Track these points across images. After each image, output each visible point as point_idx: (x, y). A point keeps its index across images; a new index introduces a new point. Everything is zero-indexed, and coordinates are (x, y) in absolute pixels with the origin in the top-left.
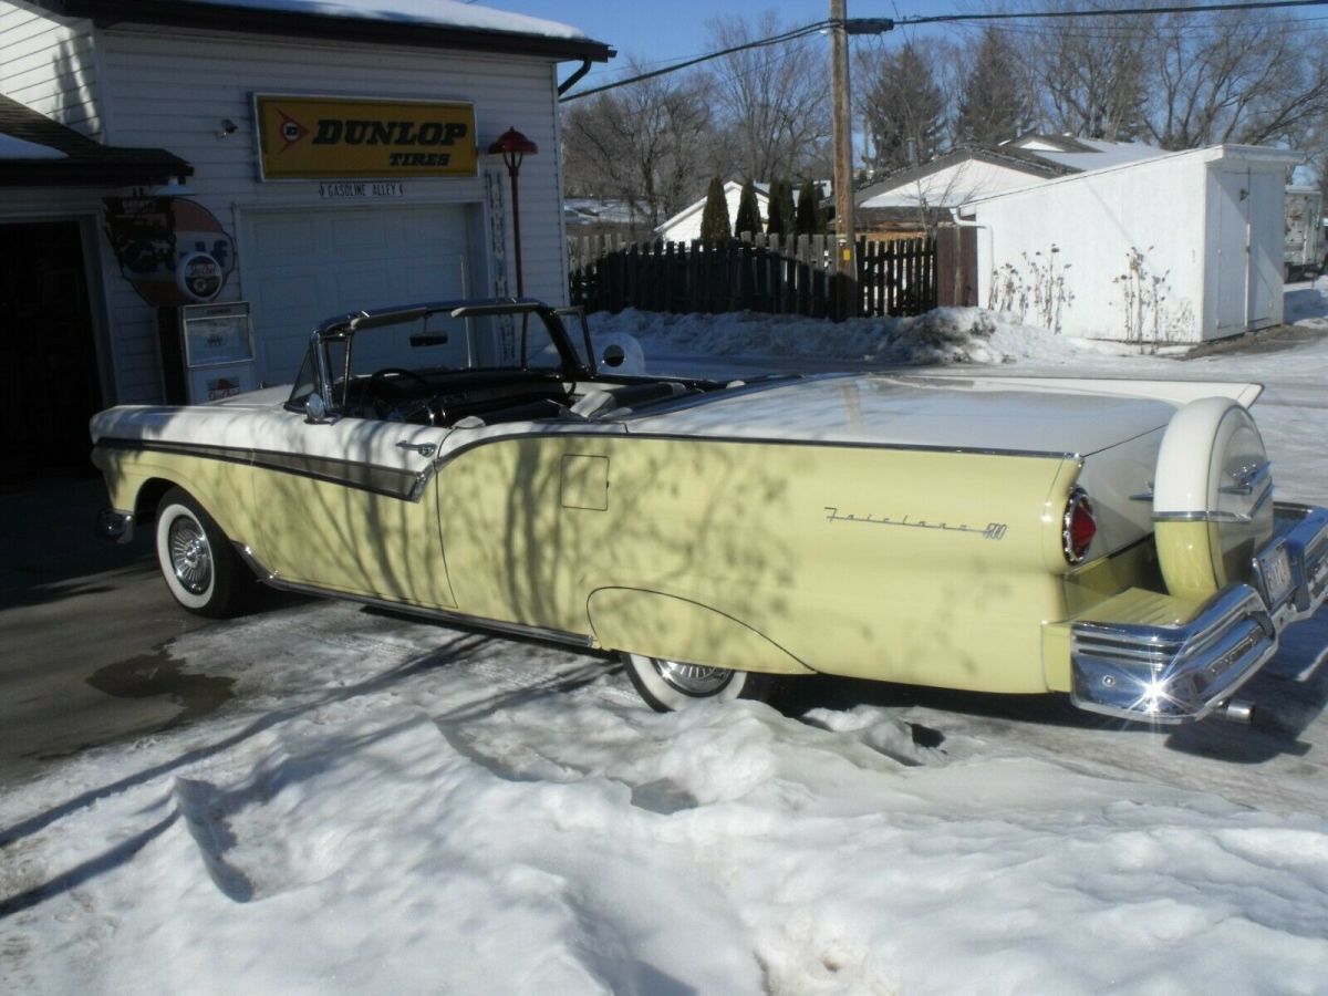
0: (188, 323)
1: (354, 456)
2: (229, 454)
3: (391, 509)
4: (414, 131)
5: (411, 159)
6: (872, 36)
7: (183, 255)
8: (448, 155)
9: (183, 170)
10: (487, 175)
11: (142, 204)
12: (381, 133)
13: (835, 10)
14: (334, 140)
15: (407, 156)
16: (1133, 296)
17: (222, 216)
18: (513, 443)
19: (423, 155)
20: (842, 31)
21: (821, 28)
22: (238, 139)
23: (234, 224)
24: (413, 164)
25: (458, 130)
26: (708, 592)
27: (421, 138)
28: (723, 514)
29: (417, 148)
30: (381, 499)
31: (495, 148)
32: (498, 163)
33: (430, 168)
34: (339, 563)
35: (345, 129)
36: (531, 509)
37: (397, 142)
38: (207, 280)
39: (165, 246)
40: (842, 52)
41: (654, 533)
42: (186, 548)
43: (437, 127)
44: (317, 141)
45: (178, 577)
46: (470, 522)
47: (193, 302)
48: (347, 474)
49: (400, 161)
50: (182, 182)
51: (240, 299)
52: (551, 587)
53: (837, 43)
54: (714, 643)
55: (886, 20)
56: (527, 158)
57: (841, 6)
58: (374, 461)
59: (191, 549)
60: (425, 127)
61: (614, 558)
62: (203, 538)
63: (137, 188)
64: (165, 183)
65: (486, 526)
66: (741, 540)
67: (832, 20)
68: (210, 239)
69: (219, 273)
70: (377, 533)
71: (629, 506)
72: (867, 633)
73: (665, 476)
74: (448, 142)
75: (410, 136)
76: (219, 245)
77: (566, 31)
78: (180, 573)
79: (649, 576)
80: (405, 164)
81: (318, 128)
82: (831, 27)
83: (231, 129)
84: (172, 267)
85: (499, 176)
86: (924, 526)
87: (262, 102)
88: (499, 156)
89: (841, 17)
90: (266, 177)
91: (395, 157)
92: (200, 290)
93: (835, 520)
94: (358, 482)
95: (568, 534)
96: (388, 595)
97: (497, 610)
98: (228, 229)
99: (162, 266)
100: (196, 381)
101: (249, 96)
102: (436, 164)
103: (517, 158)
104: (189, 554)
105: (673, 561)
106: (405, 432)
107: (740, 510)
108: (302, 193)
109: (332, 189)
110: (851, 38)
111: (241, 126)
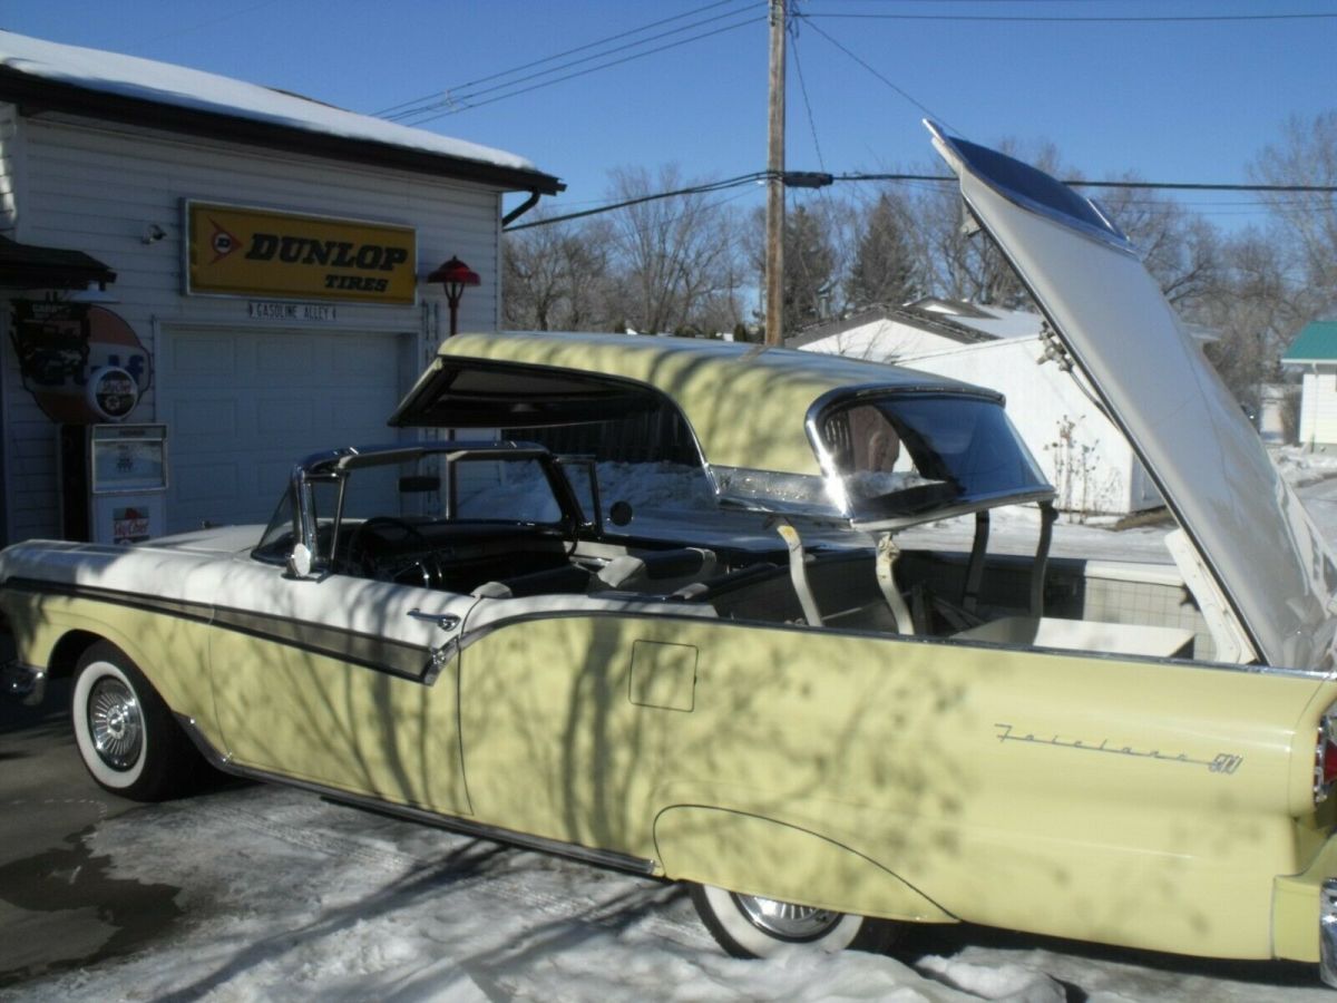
0: (97, 444)
1: (362, 624)
3: (407, 695)
4: (353, 253)
5: (347, 283)
6: (810, 190)
7: (95, 369)
8: (386, 281)
9: (104, 275)
10: (424, 304)
11: (54, 309)
12: (318, 252)
13: (773, 161)
14: (268, 256)
15: (344, 279)
16: (1062, 464)
17: (141, 330)
18: (585, 621)
19: (360, 279)
20: (780, 183)
21: (759, 179)
22: (165, 247)
23: (152, 339)
24: (350, 287)
25: (398, 255)
26: (844, 820)
27: (359, 261)
28: (875, 723)
29: (354, 271)
30: (395, 681)
31: (436, 277)
32: (438, 294)
33: (367, 293)
34: (328, 747)
35: (280, 246)
36: (604, 699)
37: (334, 263)
38: (121, 397)
39: (77, 357)
40: (779, 204)
41: (775, 740)
42: (110, 714)
43: (377, 250)
44: (249, 256)
45: (99, 752)
46: (517, 711)
47: (103, 420)
48: (349, 645)
49: (336, 283)
50: (102, 288)
51: (154, 420)
52: (622, 797)
53: (774, 194)
54: (849, 879)
55: (826, 175)
56: (469, 290)
57: (780, 158)
58: (388, 633)
59: (116, 716)
60: (364, 250)
61: (712, 767)
62: (133, 703)
63: (51, 291)
64: (84, 287)
65: (540, 718)
66: (899, 757)
67: (769, 172)
68: (126, 352)
69: (134, 391)
70: (387, 716)
71: (741, 704)
72: (1062, 877)
73: (796, 672)
74: (388, 267)
75: (348, 258)
76: (135, 360)
77: (515, 161)
78: (100, 745)
79: (768, 792)
80: (341, 286)
81: (252, 241)
82: (769, 178)
83: (159, 237)
84: (82, 382)
85: (436, 306)
87: (194, 209)
88: (439, 286)
89: (780, 169)
90: (192, 291)
91: (331, 279)
92: (113, 408)
93: (1006, 740)
94: (365, 658)
95: (652, 736)
96: (390, 791)
97: (545, 822)
98: (145, 343)
99: (70, 380)
101: (181, 202)
102: (373, 290)
103: (458, 289)
104: (114, 722)
105: (800, 776)
106: (431, 601)
107: (900, 720)
108: (230, 310)
109: (262, 309)
110: (788, 190)
111: (170, 233)
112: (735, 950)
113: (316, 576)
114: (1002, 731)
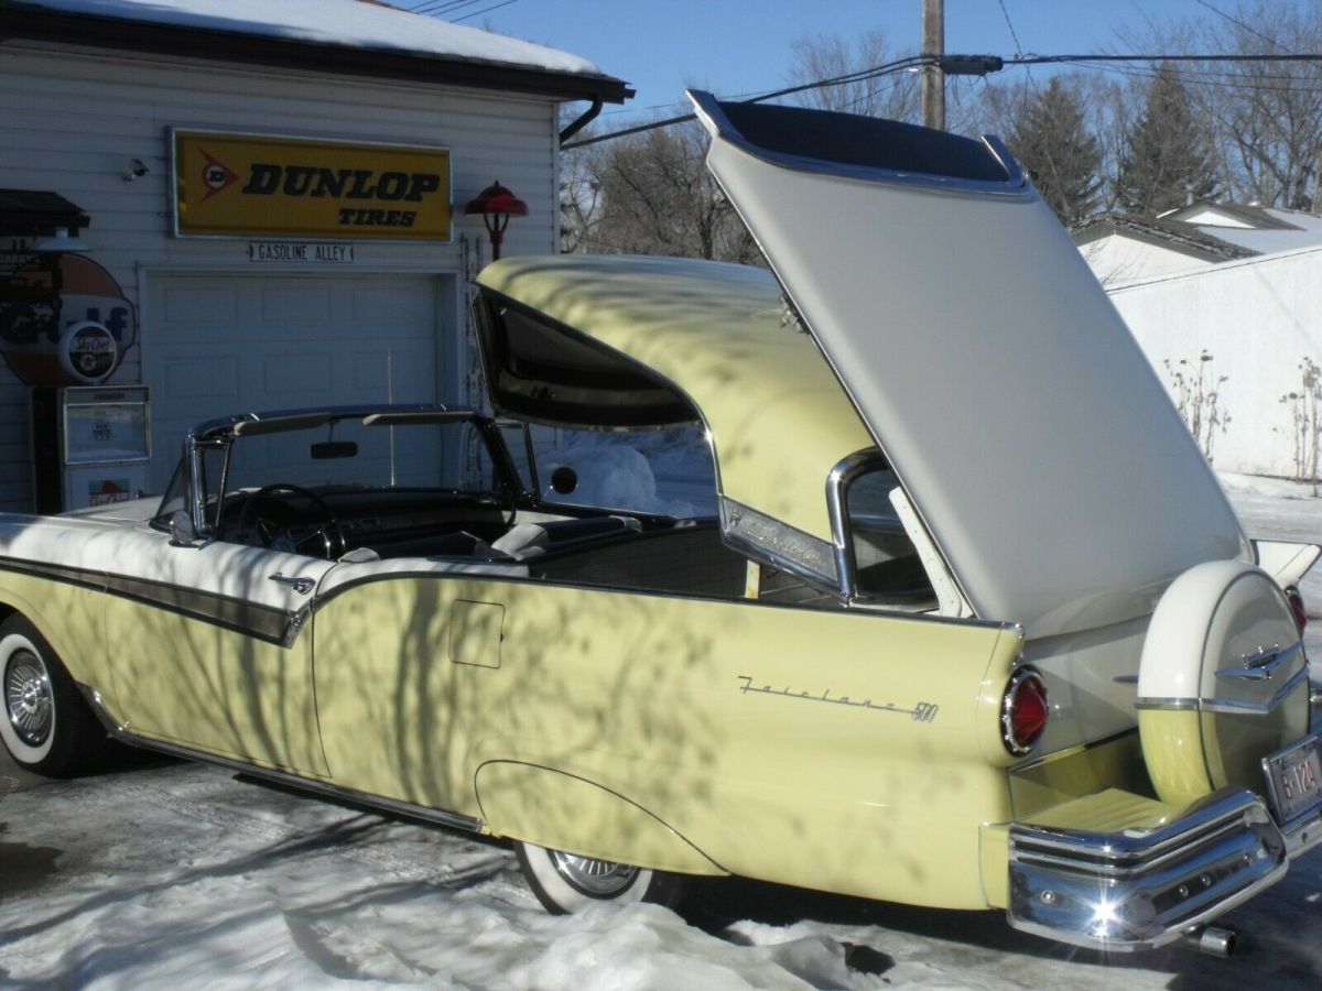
0: (69, 408)
1: (230, 590)
2: (86, 578)
3: (267, 656)
4: (372, 182)
5: (366, 217)
6: (974, 78)
7: (70, 323)
8: (414, 214)
9: (75, 219)
10: (463, 240)
11: (22, 259)
12: (330, 183)
13: (930, 42)
14: (270, 189)
15: (362, 212)
16: (1306, 420)
17: (124, 278)
18: (409, 582)
19: (381, 213)
20: (938, 70)
21: (912, 66)
22: (150, 183)
23: (137, 288)
24: (369, 222)
25: (428, 183)
26: (619, 772)
27: (380, 191)
28: (639, 676)
29: (375, 203)
30: (257, 643)
31: (475, 207)
32: (478, 226)
33: (392, 228)
34: (206, 715)
35: (284, 176)
36: (426, 658)
37: (349, 195)
38: (97, 356)
39: (47, 311)
40: (937, 97)
41: (561, 696)
42: (25, 688)
43: (402, 178)
44: (246, 190)
45: (13, 724)
46: (357, 672)
47: (79, 383)
48: (220, 611)
49: (353, 218)
50: (73, 233)
51: (139, 381)
52: (445, 756)
53: (931, 85)
54: (628, 832)
55: (992, 58)
56: (513, 220)
57: (937, 39)
58: (252, 597)
59: (30, 690)
60: (386, 178)
61: (515, 723)
62: (45, 678)
63: (18, 239)
64: (52, 234)
65: (375, 678)
66: (660, 710)
67: (924, 56)
68: (106, 305)
69: (113, 348)
70: (251, 680)
71: (534, 661)
72: (798, 825)
73: (577, 628)
74: (415, 197)
75: (366, 189)
76: (117, 314)
78: (15, 719)
79: (558, 747)
80: (358, 222)
81: (250, 174)
82: (924, 64)
83: (141, 172)
84: (55, 338)
85: (478, 241)
86: (846, 703)
87: (181, 139)
88: (480, 216)
89: (937, 52)
90: (181, 233)
91: (346, 214)
92: (88, 368)
94: (233, 622)
95: (465, 694)
96: (262, 760)
97: (385, 784)
98: (129, 294)
99: (43, 336)
100: (75, 483)
101: (167, 131)
102: (398, 224)
103: (502, 221)
104: (28, 696)
105: (584, 730)
106: (289, 565)
107: (658, 673)
108: (227, 253)
109: (264, 250)
110: (948, 79)
111: (154, 167)
112: (554, 909)
113: (199, 543)
114: (744, 683)
